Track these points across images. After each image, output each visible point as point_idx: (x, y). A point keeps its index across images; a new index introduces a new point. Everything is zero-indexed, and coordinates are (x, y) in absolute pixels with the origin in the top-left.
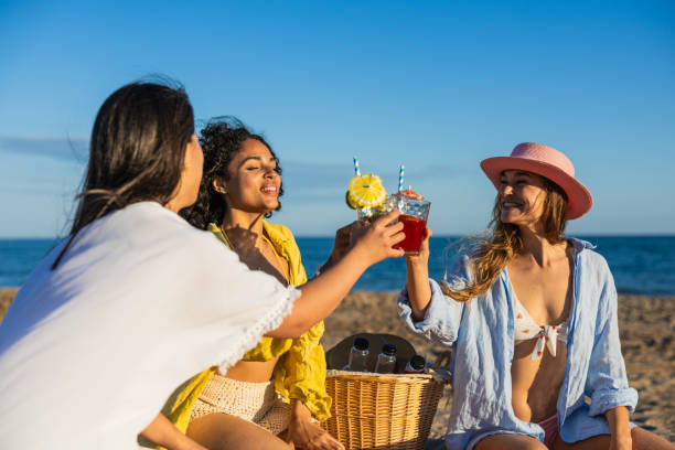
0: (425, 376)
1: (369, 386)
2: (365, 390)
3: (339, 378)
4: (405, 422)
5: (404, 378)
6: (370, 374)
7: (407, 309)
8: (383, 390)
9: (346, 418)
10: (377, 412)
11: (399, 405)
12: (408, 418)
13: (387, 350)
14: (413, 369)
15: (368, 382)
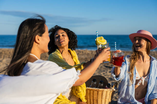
0: (111, 89)
1: (96, 92)
2: (95, 92)
3: (89, 89)
4: (105, 100)
5: (106, 90)
6: (97, 89)
7: (114, 76)
8: (100, 93)
9: (91, 99)
10: (99, 98)
11: (104, 96)
12: (106, 99)
13: (101, 82)
14: (108, 88)
15: (96, 91)
